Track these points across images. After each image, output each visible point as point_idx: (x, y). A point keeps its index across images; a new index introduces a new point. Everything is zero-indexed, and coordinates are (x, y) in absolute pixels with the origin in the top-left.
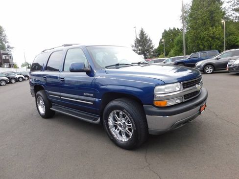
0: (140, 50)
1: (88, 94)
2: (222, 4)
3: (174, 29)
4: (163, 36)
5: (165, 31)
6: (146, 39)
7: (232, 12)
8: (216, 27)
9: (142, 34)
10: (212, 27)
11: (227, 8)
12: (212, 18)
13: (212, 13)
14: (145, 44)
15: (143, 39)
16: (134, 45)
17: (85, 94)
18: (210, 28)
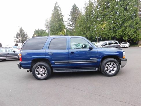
0: (20, 40)
1: (94, 58)
2: (64, 22)
3: (41, 30)
4: (34, 33)
5: (36, 30)
6: (24, 33)
7: (68, 26)
8: (62, 32)
9: (21, 30)
10: (61, 31)
11: (66, 24)
12: (60, 27)
13: (60, 25)
14: (23, 37)
15: (22, 33)
16: (16, 37)
17: (91, 58)
18: (60, 32)
